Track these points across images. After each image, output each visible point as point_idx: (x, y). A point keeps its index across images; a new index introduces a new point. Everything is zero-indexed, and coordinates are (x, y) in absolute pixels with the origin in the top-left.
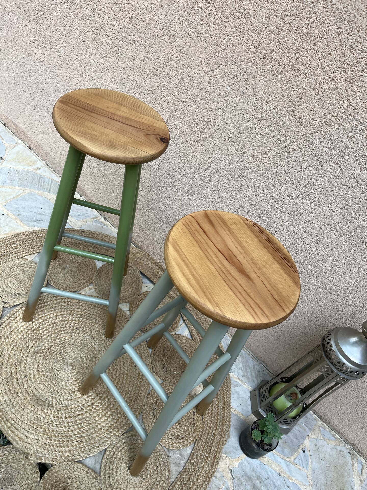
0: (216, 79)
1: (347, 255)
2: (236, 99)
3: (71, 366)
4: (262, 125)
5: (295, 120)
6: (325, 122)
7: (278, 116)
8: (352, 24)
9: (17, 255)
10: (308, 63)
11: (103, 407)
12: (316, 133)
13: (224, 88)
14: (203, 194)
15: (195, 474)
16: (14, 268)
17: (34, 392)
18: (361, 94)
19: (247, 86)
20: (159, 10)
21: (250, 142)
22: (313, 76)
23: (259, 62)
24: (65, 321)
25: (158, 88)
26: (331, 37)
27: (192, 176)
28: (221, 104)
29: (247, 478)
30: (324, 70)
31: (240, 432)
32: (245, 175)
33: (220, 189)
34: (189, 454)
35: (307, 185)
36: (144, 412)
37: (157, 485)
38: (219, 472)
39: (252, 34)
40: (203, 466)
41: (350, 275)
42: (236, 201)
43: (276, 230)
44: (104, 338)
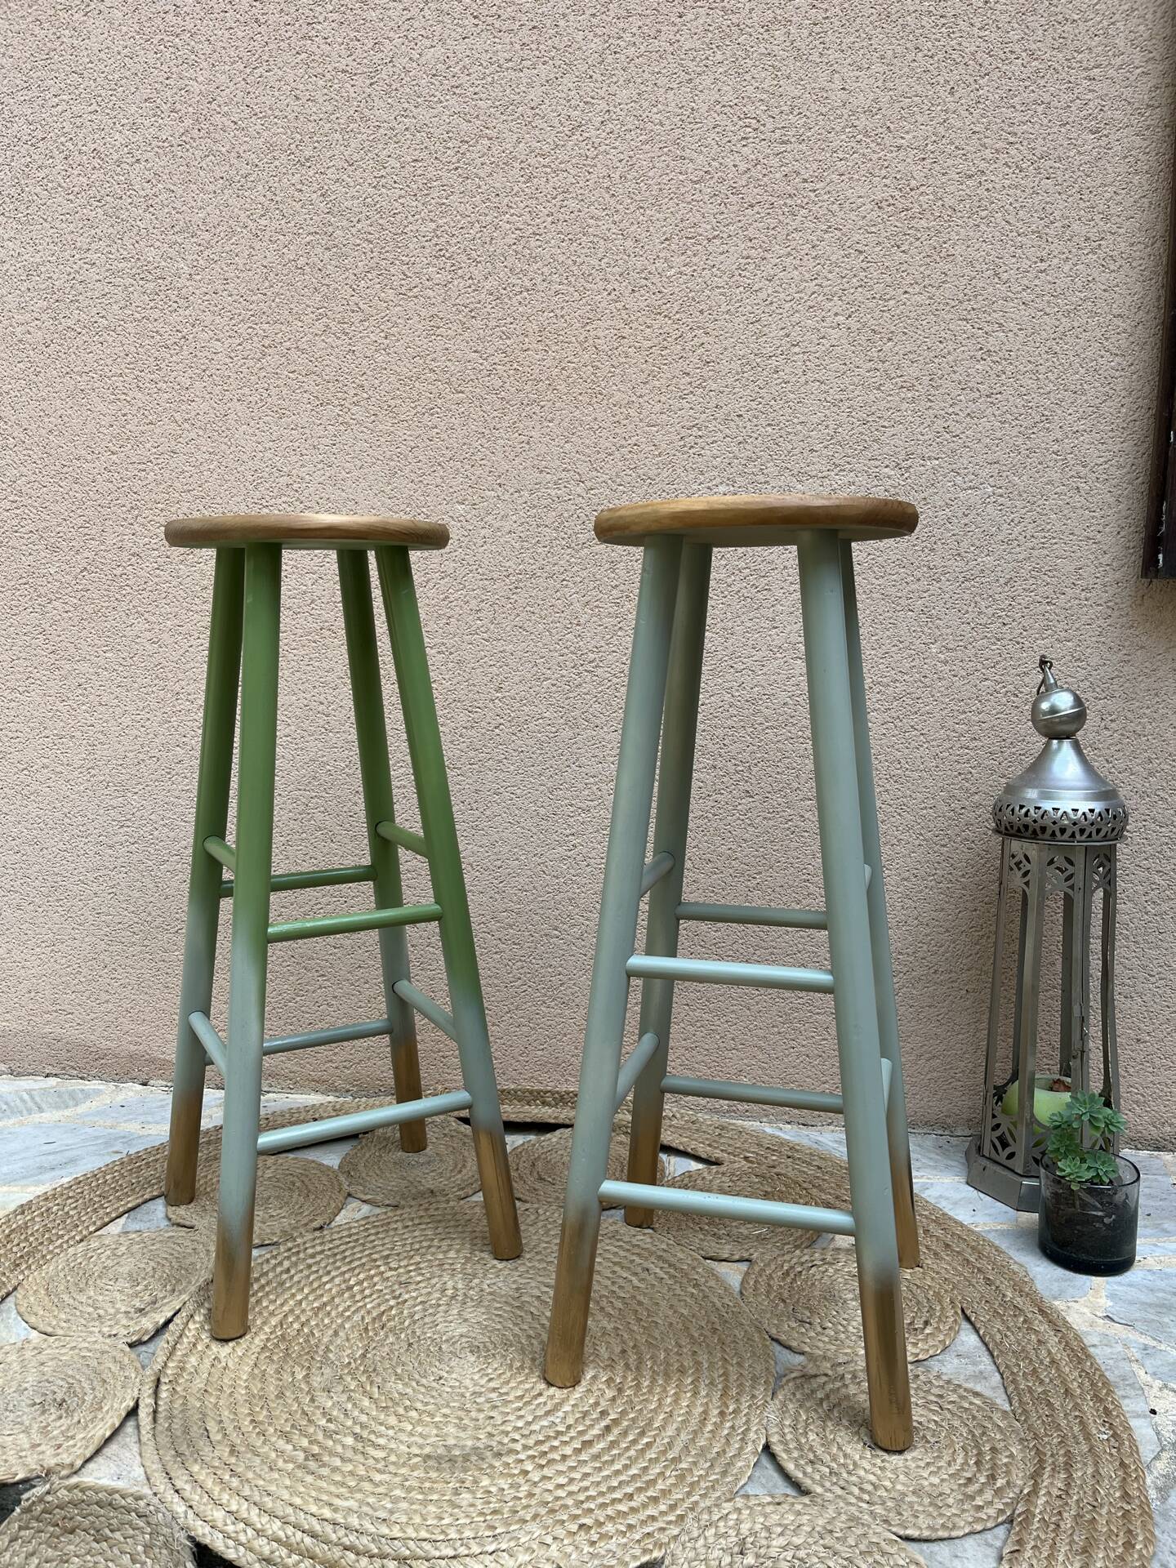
0: (424, 510)
1: (897, 657)
2: (490, 517)
3: (471, 1352)
4: (570, 532)
5: (629, 478)
6: (685, 446)
7: (592, 492)
8: (628, 274)
9: (60, 1241)
10: (593, 373)
11: (653, 1381)
12: (682, 474)
13: (451, 514)
14: (518, 777)
15: (1042, 1363)
16: (81, 1263)
17: (417, 1451)
18: (712, 364)
19: (498, 482)
20: (231, 456)
21: (564, 580)
22: (614, 387)
23: (498, 426)
24: (350, 1288)
25: (291, 613)
26: (607, 311)
27: (472, 754)
28: (460, 550)
29: (1159, 1310)
30: (627, 366)
31: (1038, 1250)
32: (591, 656)
33: (554, 730)
34: (980, 1344)
35: (729, 580)
36: (774, 1331)
37: (984, 1433)
38: (1088, 1333)
39: (459, 389)
40: (1039, 1341)
41: (933, 696)
42: (605, 729)
43: (729, 722)
44: (500, 1265)
